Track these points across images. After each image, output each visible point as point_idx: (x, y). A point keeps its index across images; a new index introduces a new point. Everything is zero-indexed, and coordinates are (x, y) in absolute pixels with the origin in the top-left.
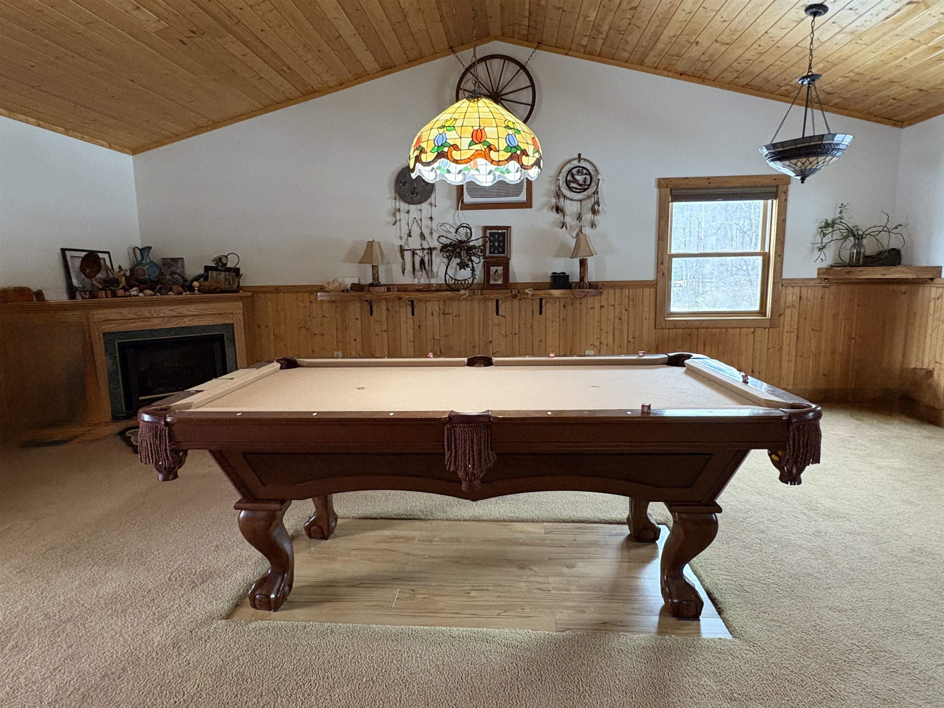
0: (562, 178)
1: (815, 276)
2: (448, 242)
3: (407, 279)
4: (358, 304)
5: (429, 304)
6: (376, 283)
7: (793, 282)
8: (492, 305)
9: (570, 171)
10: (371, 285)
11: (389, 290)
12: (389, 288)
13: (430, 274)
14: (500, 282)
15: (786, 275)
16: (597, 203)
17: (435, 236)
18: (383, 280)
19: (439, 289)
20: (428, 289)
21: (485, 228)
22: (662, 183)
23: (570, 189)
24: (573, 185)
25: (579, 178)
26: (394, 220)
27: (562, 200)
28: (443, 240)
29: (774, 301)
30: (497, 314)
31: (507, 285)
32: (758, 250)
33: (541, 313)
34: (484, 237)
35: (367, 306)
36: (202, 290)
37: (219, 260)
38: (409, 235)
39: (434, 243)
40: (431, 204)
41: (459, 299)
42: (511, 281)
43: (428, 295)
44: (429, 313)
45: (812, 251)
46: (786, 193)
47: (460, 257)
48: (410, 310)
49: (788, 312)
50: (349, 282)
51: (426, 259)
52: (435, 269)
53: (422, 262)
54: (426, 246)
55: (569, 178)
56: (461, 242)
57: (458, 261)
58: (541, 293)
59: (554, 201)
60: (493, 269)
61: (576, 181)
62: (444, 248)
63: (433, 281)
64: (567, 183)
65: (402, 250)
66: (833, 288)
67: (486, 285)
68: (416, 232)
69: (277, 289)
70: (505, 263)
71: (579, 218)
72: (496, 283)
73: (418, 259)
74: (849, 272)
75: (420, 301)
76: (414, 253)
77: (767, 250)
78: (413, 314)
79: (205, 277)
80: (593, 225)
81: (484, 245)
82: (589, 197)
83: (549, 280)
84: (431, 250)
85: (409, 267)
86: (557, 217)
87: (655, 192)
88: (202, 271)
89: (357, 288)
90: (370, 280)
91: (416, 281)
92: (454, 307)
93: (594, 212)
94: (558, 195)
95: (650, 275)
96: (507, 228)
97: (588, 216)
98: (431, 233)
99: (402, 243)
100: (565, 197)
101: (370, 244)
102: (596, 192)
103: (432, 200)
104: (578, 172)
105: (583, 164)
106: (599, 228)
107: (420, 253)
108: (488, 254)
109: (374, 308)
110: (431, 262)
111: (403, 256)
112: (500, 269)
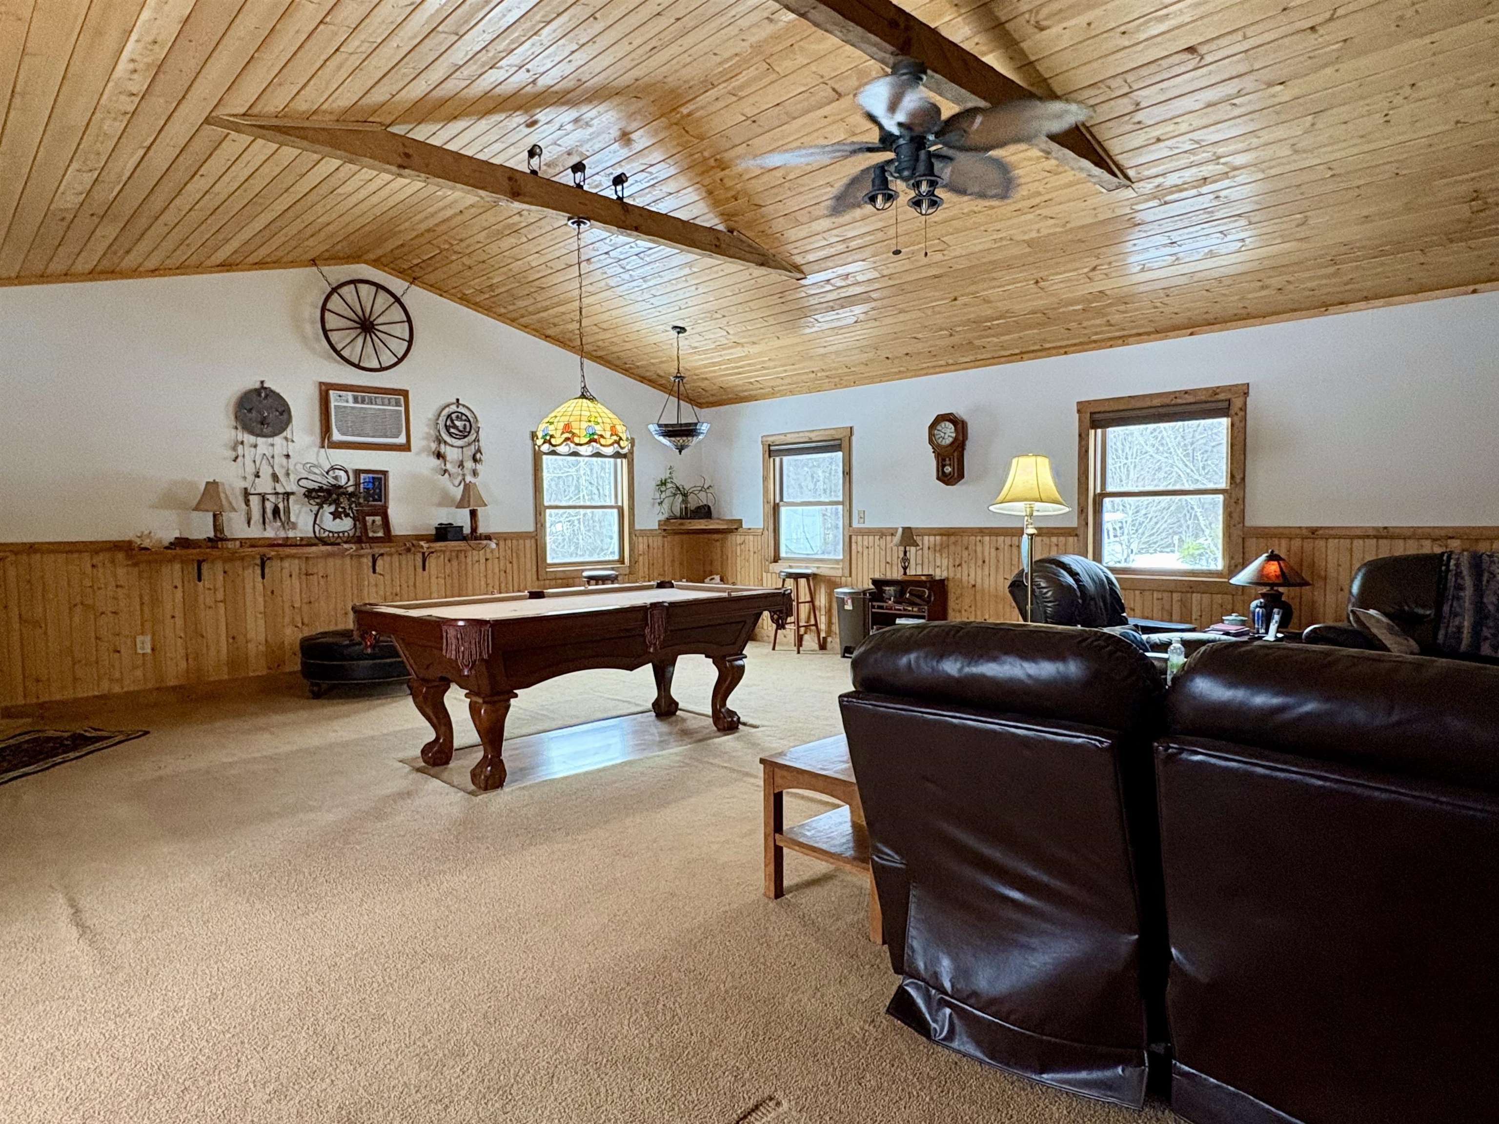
0: (441, 423)
1: (657, 527)
2: (316, 486)
3: (255, 532)
4: (177, 566)
5: (286, 564)
6: (217, 538)
7: (644, 533)
8: (367, 561)
9: (449, 416)
10: (207, 540)
13: (288, 524)
14: (380, 534)
15: (637, 527)
16: (479, 450)
17: (294, 478)
18: (228, 533)
19: (307, 542)
20: (287, 543)
21: (359, 472)
23: (450, 434)
24: (452, 430)
25: (458, 423)
26: (234, 454)
27: (442, 446)
28: (303, 483)
29: (631, 550)
30: (374, 572)
31: (388, 537)
32: (613, 503)
33: (424, 569)
34: (357, 483)
35: (192, 568)
38: (258, 475)
39: (291, 487)
40: (286, 439)
42: (393, 533)
44: (286, 572)
45: (653, 504)
46: (632, 453)
47: (337, 504)
48: (259, 572)
49: (641, 558)
50: (170, 535)
51: (281, 506)
52: (297, 518)
53: (276, 511)
54: (280, 490)
55: (449, 423)
56: (333, 487)
57: (332, 508)
58: (425, 546)
59: (434, 446)
60: (369, 519)
61: (456, 427)
62: (309, 494)
63: (291, 534)
64: (447, 428)
65: (246, 494)
66: (671, 538)
67: (360, 538)
68: (266, 472)
70: (384, 513)
71: (461, 465)
72: (376, 535)
73: (269, 506)
74: (682, 524)
75: (273, 558)
76: (263, 498)
77: (620, 504)
78: (263, 577)
80: (475, 473)
81: (357, 490)
82: (469, 444)
83: (434, 532)
84: (287, 495)
85: (256, 515)
86: (437, 462)
87: (530, 444)
89: (182, 543)
90: (206, 534)
91: (268, 534)
92: (319, 567)
93: (475, 460)
94: (439, 440)
95: (531, 528)
96: (385, 473)
97: (469, 464)
98: (288, 474)
99: (247, 485)
100: (445, 442)
101: (209, 485)
102: (477, 440)
103: (287, 433)
104: (457, 417)
105: (462, 409)
106: (482, 477)
107: (272, 498)
108: (361, 501)
109: (207, 568)
110: (287, 511)
111: (247, 502)
112: (378, 519)
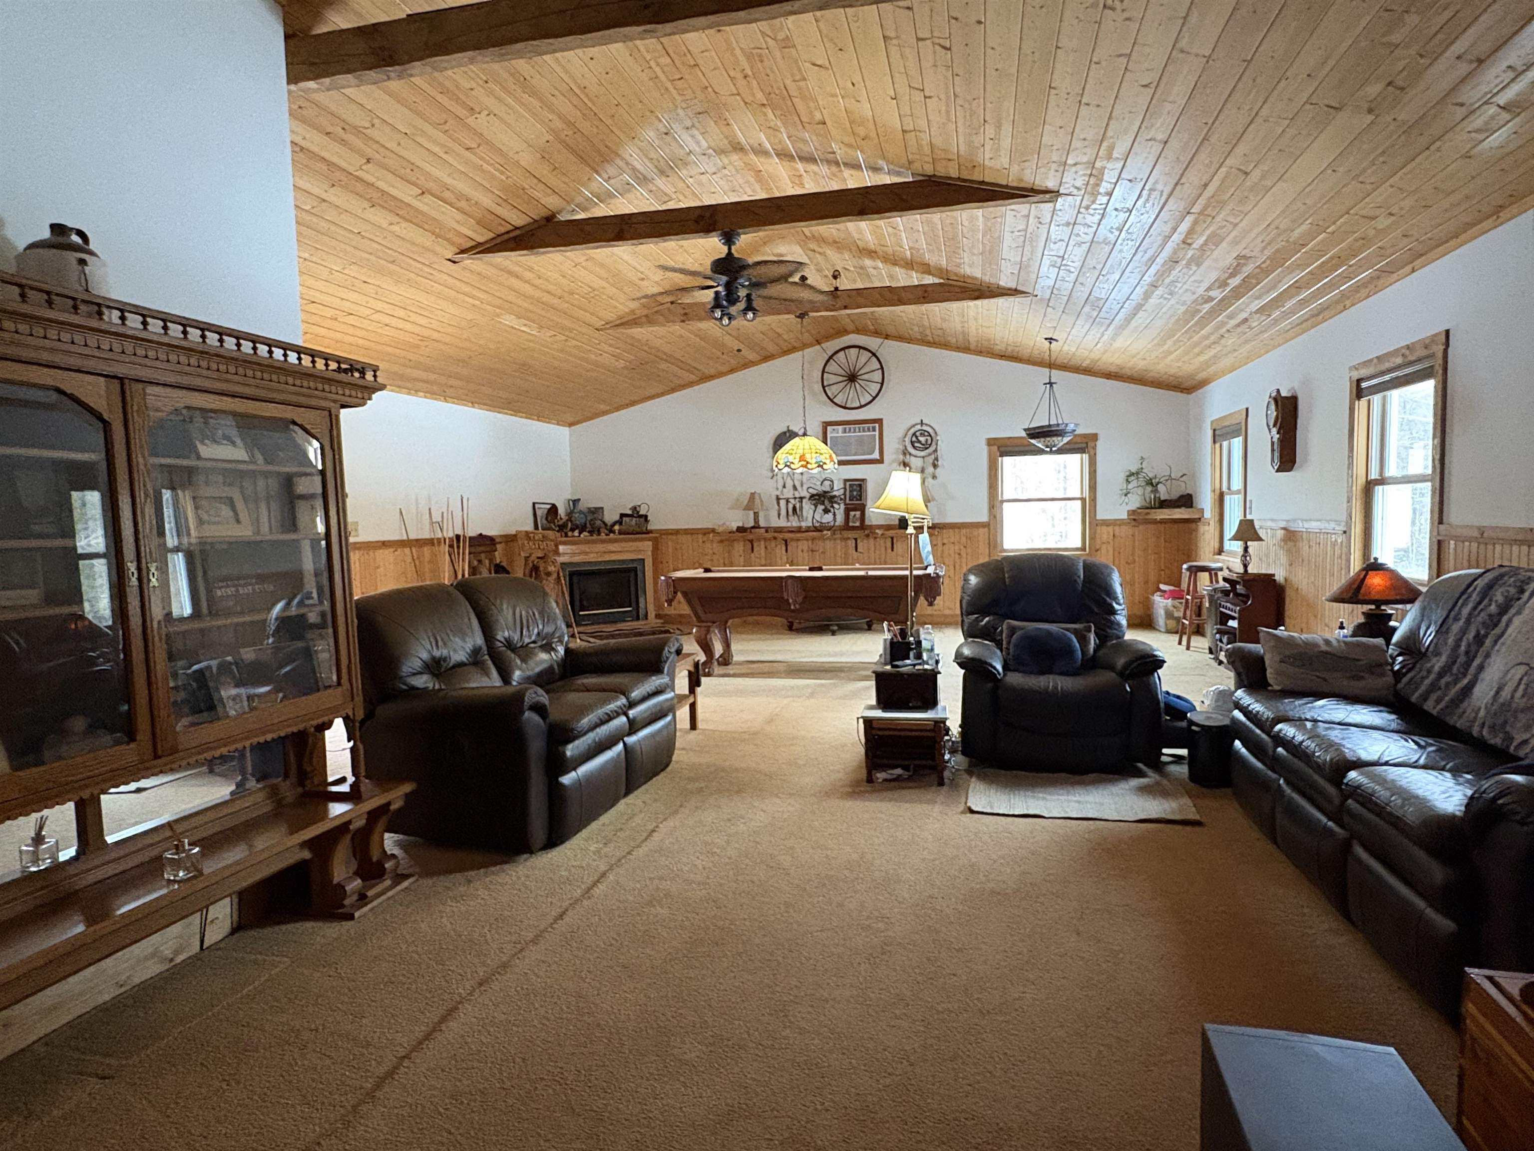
0: (907, 440)
1: (1124, 516)
2: (815, 492)
3: (782, 523)
4: (742, 544)
5: (800, 543)
6: (756, 526)
7: (1106, 523)
8: (852, 543)
9: (914, 434)
10: (753, 527)
11: (767, 531)
12: (767, 530)
13: (800, 517)
14: (858, 524)
15: (1099, 516)
16: (936, 459)
17: (805, 487)
18: (762, 523)
19: (808, 530)
20: (799, 530)
21: (846, 481)
22: (991, 442)
23: (914, 447)
24: (916, 445)
25: (922, 439)
26: (771, 474)
27: (908, 457)
28: (811, 490)
29: (1091, 539)
30: (856, 547)
31: (863, 526)
32: (1077, 495)
33: (892, 550)
34: (845, 488)
35: (749, 546)
36: (620, 533)
37: (634, 509)
38: (784, 487)
39: (804, 493)
41: (822, 538)
42: (867, 523)
43: (799, 535)
44: (800, 548)
45: (1121, 496)
46: (1094, 448)
47: (823, 504)
48: (784, 548)
49: (1104, 546)
50: (734, 526)
51: (798, 506)
52: (805, 514)
53: (794, 509)
54: (797, 495)
55: (914, 439)
56: (825, 492)
57: (823, 507)
58: (891, 533)
59: (901, 457)
60: (852, 513)
61: (919, 442)
62: (812, 496)
63: (803, 524)
64: (912, 443)
65: (778, 499)
66: (1141, 527)
67: (846, 527)
68: (789, 484)
69: (677, 532)
70: (862, 508)
72: (855, 525)
73: (791, 506)
74: (1147, 514)
75: (792, 540)
76: (788, 501)
77: (1083, 495)
78: (787, 551)
79: (620, 522)
80: (934, 477)
81: (845, 494)
82: (930, 455)
83: (897, 522)
84: (801, 498)
85: (783, 512)
87: (985, 449)
88: (617, 518)
89: (741, 530)
90: (752, 524)
91: (789, 524)
92: (820, 546)
93: (935, 466)
94: (905, 452)
95: (984, 518)
96: (863, 480)
97: (930, 470)
98: (802, 485)
99: (778, 493)
100: (910, 454)
101: (753, 495)
102: (936, 451)
104: (921, 434)
105: (925, 428)
106: (939, 480)
107: (792, 501)
108: (848, 501)
109: (755, 545)
110: (801, 508)
111: (778, 504)
112: (858, 513)
